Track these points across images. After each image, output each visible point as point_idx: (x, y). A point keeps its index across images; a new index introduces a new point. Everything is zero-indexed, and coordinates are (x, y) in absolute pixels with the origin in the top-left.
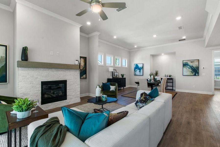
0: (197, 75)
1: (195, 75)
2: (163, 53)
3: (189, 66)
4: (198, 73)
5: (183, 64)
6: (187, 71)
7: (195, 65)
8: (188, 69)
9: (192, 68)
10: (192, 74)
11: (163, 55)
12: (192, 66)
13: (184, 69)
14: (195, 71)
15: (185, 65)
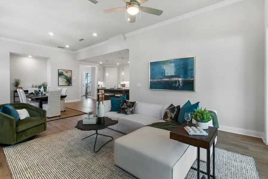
0: (70, 85)
1: (69, 85)
2: (31, 55)
3: (64, 76)
4: (71, 83)
5: (59, 73)
6: (62, 81)
7: (68, 75)
8: (63, 78)
9: (66, 78)
10: (66, 84)
11: (30, 57)
12: (67, 77)
13: (60, 79)
14: (69, 81)
15: (60, 74)
